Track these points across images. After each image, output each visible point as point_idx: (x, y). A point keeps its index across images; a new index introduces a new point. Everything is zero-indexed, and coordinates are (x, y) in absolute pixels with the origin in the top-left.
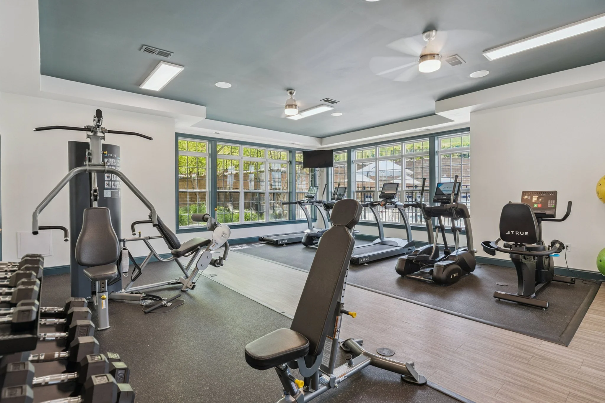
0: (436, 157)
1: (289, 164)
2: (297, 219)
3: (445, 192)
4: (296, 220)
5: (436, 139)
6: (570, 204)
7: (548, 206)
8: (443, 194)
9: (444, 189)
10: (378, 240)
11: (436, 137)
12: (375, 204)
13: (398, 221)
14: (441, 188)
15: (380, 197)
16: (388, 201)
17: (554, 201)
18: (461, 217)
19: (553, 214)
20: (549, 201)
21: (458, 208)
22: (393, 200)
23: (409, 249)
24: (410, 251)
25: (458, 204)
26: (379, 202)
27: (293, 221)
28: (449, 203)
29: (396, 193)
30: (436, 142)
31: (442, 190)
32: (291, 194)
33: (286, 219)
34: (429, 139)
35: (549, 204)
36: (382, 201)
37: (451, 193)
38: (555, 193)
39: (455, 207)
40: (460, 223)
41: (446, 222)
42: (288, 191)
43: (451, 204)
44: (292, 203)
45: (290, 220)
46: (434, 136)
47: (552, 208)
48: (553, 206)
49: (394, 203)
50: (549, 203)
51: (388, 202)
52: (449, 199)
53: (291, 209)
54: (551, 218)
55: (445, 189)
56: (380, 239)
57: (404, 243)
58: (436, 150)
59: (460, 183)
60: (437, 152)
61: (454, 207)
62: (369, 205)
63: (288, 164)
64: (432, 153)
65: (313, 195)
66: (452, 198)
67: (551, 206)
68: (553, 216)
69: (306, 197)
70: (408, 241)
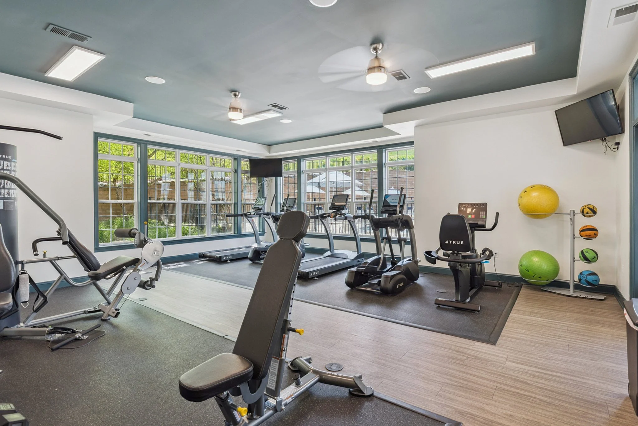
0: (384, 169)
1: (234, 173)
2: (243, 232)
3: (391, 204)
4: (242, 234)
5: (383, 151)
6: (497, 214)
7: (479, 216)
8: (390, 206)
9: (391, 201)
10: (328, 253)
11: (384, 149)
12: (325, 215)
13: (348, 233)
14: (388, 200)
15: (330, 209)
16: (338, 213)
17: (484, 212)
18: (406, 228)
19: (484, 224)
20: (481, 212)
21: (404, 219)
22: (343, 212)
23: (359, 261)
24: (359, 263)
25: (403, 215)
26: (330, 213)
27: (239, 235)
28: (395, 214)
29: (346, 204)
30: (384, 154)
31: (389, 202)
32: (236, 206)
33: (231, 233)
34: (378, 151)
35: (481, 215)
36: (332, 213)
37: (397, 204)
38: (485, 205)
39: (401, 218)
40: (405, 234)
41: (393, 233)
42: (233, 202)
43: (397, 215)
44: (238, 215)
45: (235, 233)
46: (382, 148)
47: (483, 218)
48: (484, 217)
49: (344, 214)
50: (481, 214)
51: (338, 214)
52: (396, 211)
53: (236, 222)
54: (482, 227)
55: (392, 201)
56: (331, 251)
57: (355, 254)
58: (384, 162)
59: (405, 195)
60: (384, 164)
61: (399, 219)
62: (319, 217)
63: (233, 173)
64: (380, 166)
65: (260, 207)
66: (398, 209)
67: (482, 217)
68: (484, 226)
69: (253, 209)
70: (358, 253)
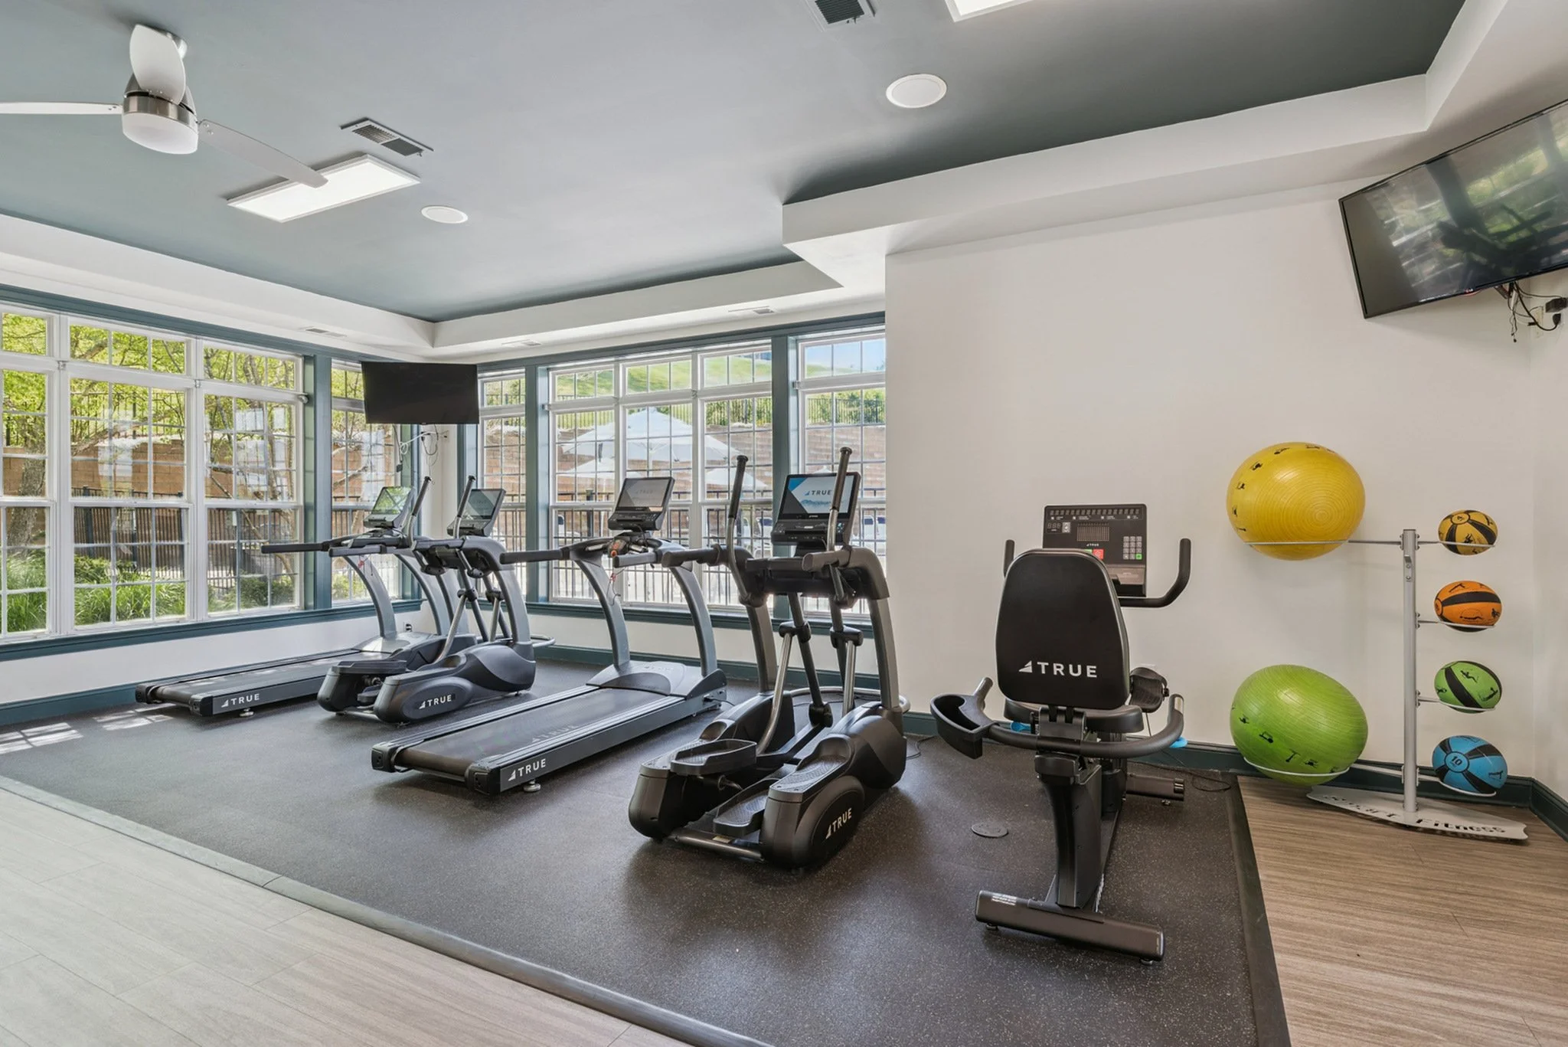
0: (792, 400)
1: (305, 405)
2: (336, 603)
3: (809, 509)
4: (333, 608)
5: (791, 345)
6: (1185, 546)
7: (1122, 554)
8: (806, 516)
9: (808, 498)
10: (610, 673)
11: (791, 338)
12: (590, 548)
13: (678, 601)
14: (799, 493)
15: (612, 526)
16: (637, 538)
17: (1139, 538)
18: (858, 595)
19: (1142, 583)
20: (1126, 538)
21: (851, 565)
22: (655, 535)
23: (707, 700)
24: (709, 705)
25: (848, 549)
26: (608, 540)
27: (320, 609)
28: (821, 546)
29: (664, 510)
30: (792, 353)
31: (800, 501)
32: (311, 515)
33: (294, 606)
34: (772, 343)
35: (1126, 550)
36: (616, 538)
37: (828, 509)
38: (1141, 509)
39: (842, 562)
40: (859, 610)
41: (815, 606)
42: (302, 503)
43: (828, 552)
44: (315, 548)
45: (306, 608)
46: (786, 335)
47: (1136, 562)
48: (1139, 557)
49: (655, 544)
50: (1126, 545)
51: (637, 544)
52: (824, 533)
53: (311, 569)
54: (1134, 595)
55: (810, 498)
56: (617, 667)
57: (693, 677)
58: (792, 378)
59: (856, 477)
60: (793, 383)
61: (836, 564)
62: (571, 554)
63: (301, 404)
64: (781, 389)
65: (390, 518)
66: (832, 528)
67: (1133, 557)
68: (1139, 590)
69: (365, 524)
70: (704, 674)
